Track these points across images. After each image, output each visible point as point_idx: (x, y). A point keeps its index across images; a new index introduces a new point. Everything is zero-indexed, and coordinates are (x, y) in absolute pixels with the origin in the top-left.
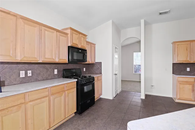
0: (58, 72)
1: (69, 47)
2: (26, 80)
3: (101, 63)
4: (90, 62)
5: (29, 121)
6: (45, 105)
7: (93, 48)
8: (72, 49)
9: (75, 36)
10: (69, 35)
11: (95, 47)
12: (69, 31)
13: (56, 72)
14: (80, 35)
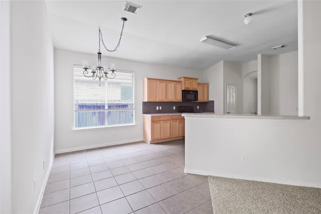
0: (176, 108)
1: (183, 90)
2: (159, 112)
3: (213, 101)
4: (202, 101)
5: (162, 130)
6: (168, 124)
7: (205, 88)
8: (185, 92)
9: (188, 82)
10: (183, 82)
11: (208, 87)
12: (182, 80)
13: (174, 108)
14: (192, 80)
